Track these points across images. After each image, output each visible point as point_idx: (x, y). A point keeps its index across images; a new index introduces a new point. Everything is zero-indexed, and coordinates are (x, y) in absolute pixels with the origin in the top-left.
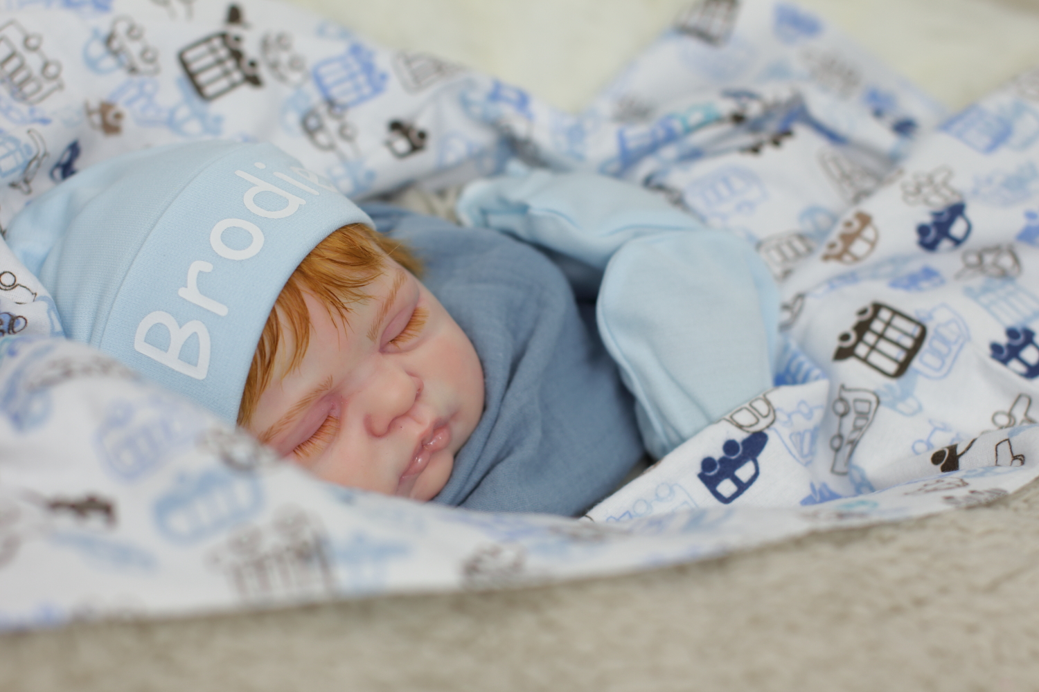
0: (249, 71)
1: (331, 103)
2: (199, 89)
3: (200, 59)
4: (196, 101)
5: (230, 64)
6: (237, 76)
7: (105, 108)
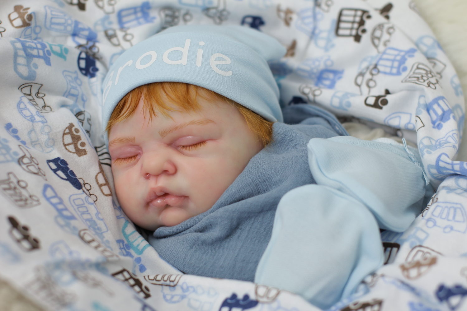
0: (360, 33)
1: (375, 67)
2: (338, 28)
3: (348, 16)
4: (333, 33)
5: (356, 26)
6: (354, 32)
7: (289, 12)
